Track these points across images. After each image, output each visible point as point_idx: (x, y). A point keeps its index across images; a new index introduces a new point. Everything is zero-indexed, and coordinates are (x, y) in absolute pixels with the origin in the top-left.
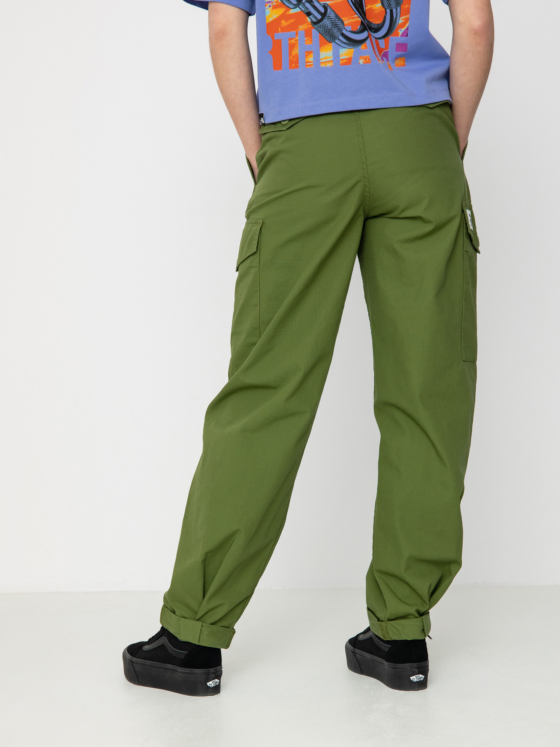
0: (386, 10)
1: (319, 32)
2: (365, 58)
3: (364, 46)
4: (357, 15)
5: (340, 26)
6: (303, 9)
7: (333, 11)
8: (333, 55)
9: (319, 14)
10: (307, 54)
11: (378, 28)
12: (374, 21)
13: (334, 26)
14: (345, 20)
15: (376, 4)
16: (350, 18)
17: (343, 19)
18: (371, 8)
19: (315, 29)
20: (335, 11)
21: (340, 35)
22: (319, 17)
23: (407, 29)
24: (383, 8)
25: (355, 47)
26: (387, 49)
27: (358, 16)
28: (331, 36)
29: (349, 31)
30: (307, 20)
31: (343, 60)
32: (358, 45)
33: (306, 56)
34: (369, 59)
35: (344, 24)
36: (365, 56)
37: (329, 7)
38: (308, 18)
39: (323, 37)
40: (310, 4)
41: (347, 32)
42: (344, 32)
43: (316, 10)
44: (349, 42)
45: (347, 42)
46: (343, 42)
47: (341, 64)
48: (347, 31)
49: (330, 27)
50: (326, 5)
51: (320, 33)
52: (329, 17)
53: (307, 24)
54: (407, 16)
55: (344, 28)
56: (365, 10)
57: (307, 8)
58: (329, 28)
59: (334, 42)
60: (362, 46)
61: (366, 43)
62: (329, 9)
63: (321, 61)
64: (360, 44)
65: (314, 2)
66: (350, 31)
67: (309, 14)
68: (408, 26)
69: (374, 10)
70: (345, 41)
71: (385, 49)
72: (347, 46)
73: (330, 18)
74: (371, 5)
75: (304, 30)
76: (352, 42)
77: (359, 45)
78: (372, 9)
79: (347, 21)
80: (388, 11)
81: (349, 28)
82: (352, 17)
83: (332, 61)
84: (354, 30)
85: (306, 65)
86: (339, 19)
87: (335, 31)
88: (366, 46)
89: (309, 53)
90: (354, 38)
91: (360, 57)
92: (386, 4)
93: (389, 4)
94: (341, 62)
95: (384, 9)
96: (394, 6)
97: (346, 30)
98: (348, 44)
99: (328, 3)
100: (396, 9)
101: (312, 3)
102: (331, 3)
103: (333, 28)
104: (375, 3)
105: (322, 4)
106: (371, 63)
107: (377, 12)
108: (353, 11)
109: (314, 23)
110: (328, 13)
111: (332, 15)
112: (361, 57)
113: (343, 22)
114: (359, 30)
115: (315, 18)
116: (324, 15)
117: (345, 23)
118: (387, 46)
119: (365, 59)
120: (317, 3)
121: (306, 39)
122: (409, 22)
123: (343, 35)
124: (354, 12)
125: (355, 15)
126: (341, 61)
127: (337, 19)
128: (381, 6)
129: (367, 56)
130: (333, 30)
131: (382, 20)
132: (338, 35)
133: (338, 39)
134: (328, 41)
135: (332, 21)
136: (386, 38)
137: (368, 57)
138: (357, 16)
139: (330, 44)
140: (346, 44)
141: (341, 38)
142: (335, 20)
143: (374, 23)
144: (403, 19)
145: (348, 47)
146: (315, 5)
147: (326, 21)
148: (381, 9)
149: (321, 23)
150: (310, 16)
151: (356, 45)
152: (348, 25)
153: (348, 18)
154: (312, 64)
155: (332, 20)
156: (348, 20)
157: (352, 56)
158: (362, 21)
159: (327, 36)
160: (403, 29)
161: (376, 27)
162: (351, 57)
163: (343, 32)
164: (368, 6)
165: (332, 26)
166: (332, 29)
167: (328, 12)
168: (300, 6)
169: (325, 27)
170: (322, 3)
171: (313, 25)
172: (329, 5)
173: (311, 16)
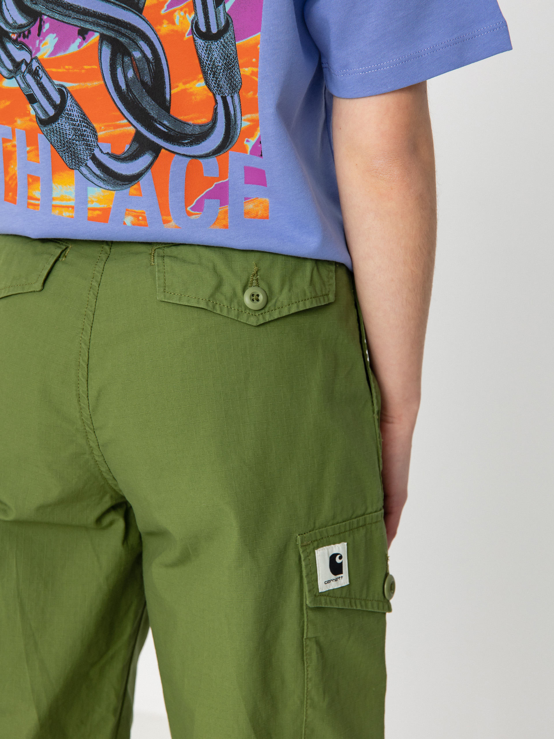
0: (214, 95)
1: (51, 143)
2: (135, 214)
3: (135, 189)
4: (127, 119)
5: (90, 139)
6: (23, 86)
7: (77, 105)
8: (76, 196)
9: (50, 106)
10: (30, 180)
11: (202, 133)
12: (192, 119)
13: (79, 137)
14: (101, 128)
15: (195, 81)
16: (109, 126)
17: (95, 125)
18: (184, 91)
19: (43, 134)
20: (82, 107)
21: (89, 157)
22: (51, 112)
23: (259, 142)
24: (209, 91)
25: (117, 188)
26: (226, 179)
27: (129, 122)
28: (73, 157)
29: (106, 154)
30: (30, 111)
31: (94, 209)
32: (123, 185)
33: (29, 184)
34: (144, 219)
35: (97, 136)
36: (137, 211)
37: (69, 95)
38: (30, 107)
39: (59, 153)
40: (34, 78)
41: (103, 154)
42: (97, 152)
43: (44, 95)
44: (106, 175)
45: (102, 175)
46: (95, 174)
47: (90, 219)
48: (102, 152)
49: (70, 137)
50: (64, 90)
51: (53, 146)
52: (70, 117)
53: (28, 118)
54: (254, 116)
55: (97, 145)
56: (168, 97)
57: (28, 86)
58: (70, 139)
59: (78, 170)
60: (132, 189)
61: (139, 185)
62: (69, 98)
63: (54, 203)
64: (126, 183)
65: (41, 76)
66: (108, 154)
67: (32, 99)
68: (260, 137)
69: (192, 94)
70: (98, 172)
71: (221, 178)
72: (101, 184)
73: (71, 119)
74: (185, 83)
75: (25, 129)
76: (111, 178)
77: (125, 186)
78: (188, 91)
79: (104, 132)
80: (219, 98)
81: (106, 147)
82: (114, 123)
83: (73, 207)
84: (118, 152)
85: (29, 204)
86: (89, 124)
87: (81, 147)
88: (139, 190)
89: (36, 179)
90: (116, 171)
91: (127, 210)
92: (213, 84)
93: (218, 85)
94: (90, 214)
95: (211, 94)
96: (227, 91)
97: (100, 150)
98: (104, 180)
99: (68, 85)
100: (232, 97)
101: (39, 79)
102: (73, 87)
103: (76, 141)
104: (193, 80)
105: (56, 85)
106: (147, 226)
107: (198, 98)
108: (118, 110)
109: (43, 123)
110: (67, 107)
111: (75, 113)
112: (129, 211)
113: (96, 132)
114: (126, 155)
115: (44, 112)
116: (60, 109)
117: (100, 134)
118: (223, 172)
119: (137, 217)
120: (48, 80)
121: (28, 149)
122: (259, 128)
123: (94, 158)
124: (119, 113)
125: (120, 120)
126: (91, 212)
127: (83, 124)
128: (206, 87)
129: (140, 211)
130: (77, 145)
131: (210, 116)
132: (85, 158)
133: (86, 165)
134: (67, 165)
135: (75, 125)
136: (222, 155)
137: (143, 215)
138: (125, 121)
139: (71, 172)
140: (100, 178)
141: (90, 163)
142: (81, 125)
143: (191, 122)
144: (249, 120)
145: (104, 186)
146: (44, 83)
147: (63, 123)
148: (206, 92)
149: (54, 125)
150: (33, 103)
151: (120, 185)
152: (106, 140)
153: (105, 126)
154: (38, 205)
155: (75, 123)
156: (104, 130)
157: (111, 206)
158: (138, 133)
159: (65, 154)
160: (253, 141)
161: (197, 131)
162: (108, 207)
163: (94, 153)
164: (177, 87)
165: (74, 137)
166: (74, 141)
167: (67, 105)
168: (18, 78)
169: (60, 133)
170: (56, 82)
171: (40, 125)
172: (70, 90)
173: (35, 105)
